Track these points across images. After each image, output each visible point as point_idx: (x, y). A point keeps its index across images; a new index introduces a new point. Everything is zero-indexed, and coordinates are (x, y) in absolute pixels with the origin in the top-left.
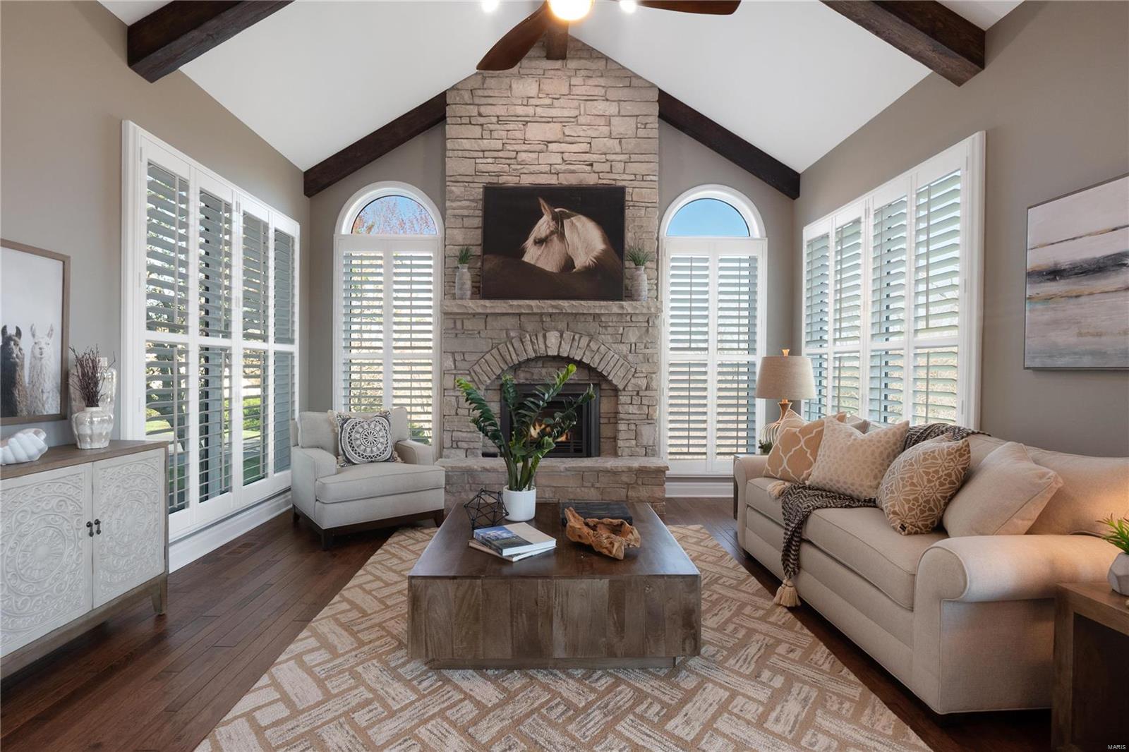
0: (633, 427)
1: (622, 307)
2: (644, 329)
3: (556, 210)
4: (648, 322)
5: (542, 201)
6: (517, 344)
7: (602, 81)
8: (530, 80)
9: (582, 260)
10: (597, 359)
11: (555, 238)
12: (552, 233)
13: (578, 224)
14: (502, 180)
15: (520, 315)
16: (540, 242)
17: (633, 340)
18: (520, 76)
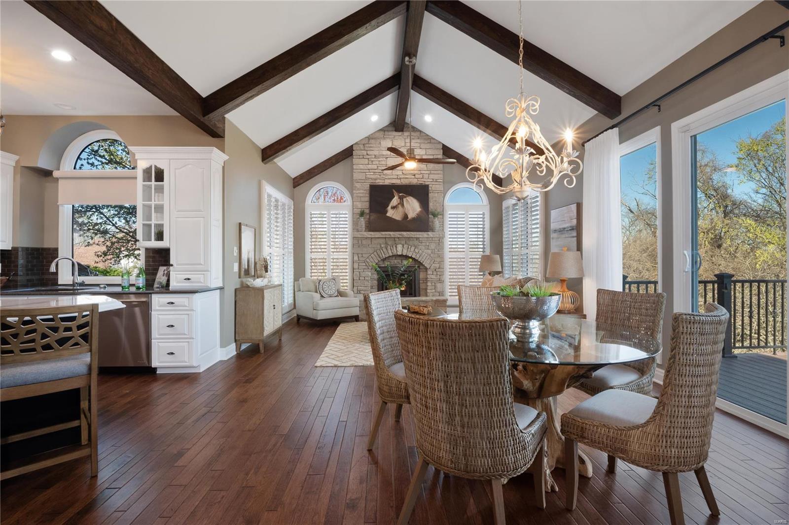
0: (433, 284)
1: (428, 235)
2: (437, 244)
3: (401, 194)
4: (439, 240)
5: (394, 191)
6: (385, 250)
7: (418, 141)
8: (388, 140)
9: (411, 215)
10: (418, 256)
11: (400, 206)
12: (399, 204)
13: (409, 200)
14: (377, 181)
15: (385, 238)
16: (393, 208)
17: (433, 248)
18: (384, 138)
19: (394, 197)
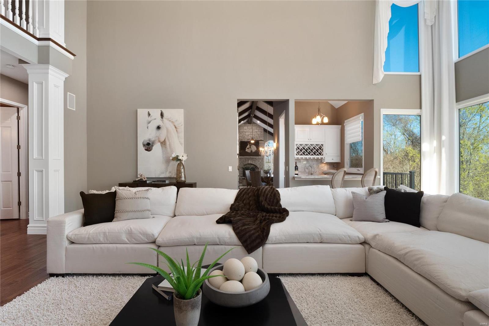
1: (259, 157)
3: (250, 144)
4: (262, 159)
5: (248, 143)
6: (245, 162)
9: (253, 151)
10: (256, 164)
11: (250, 148)
13: (253, 146)
15: (245, 158)
16: (248, 148)
17: (260, 161)
18: (245, 126)
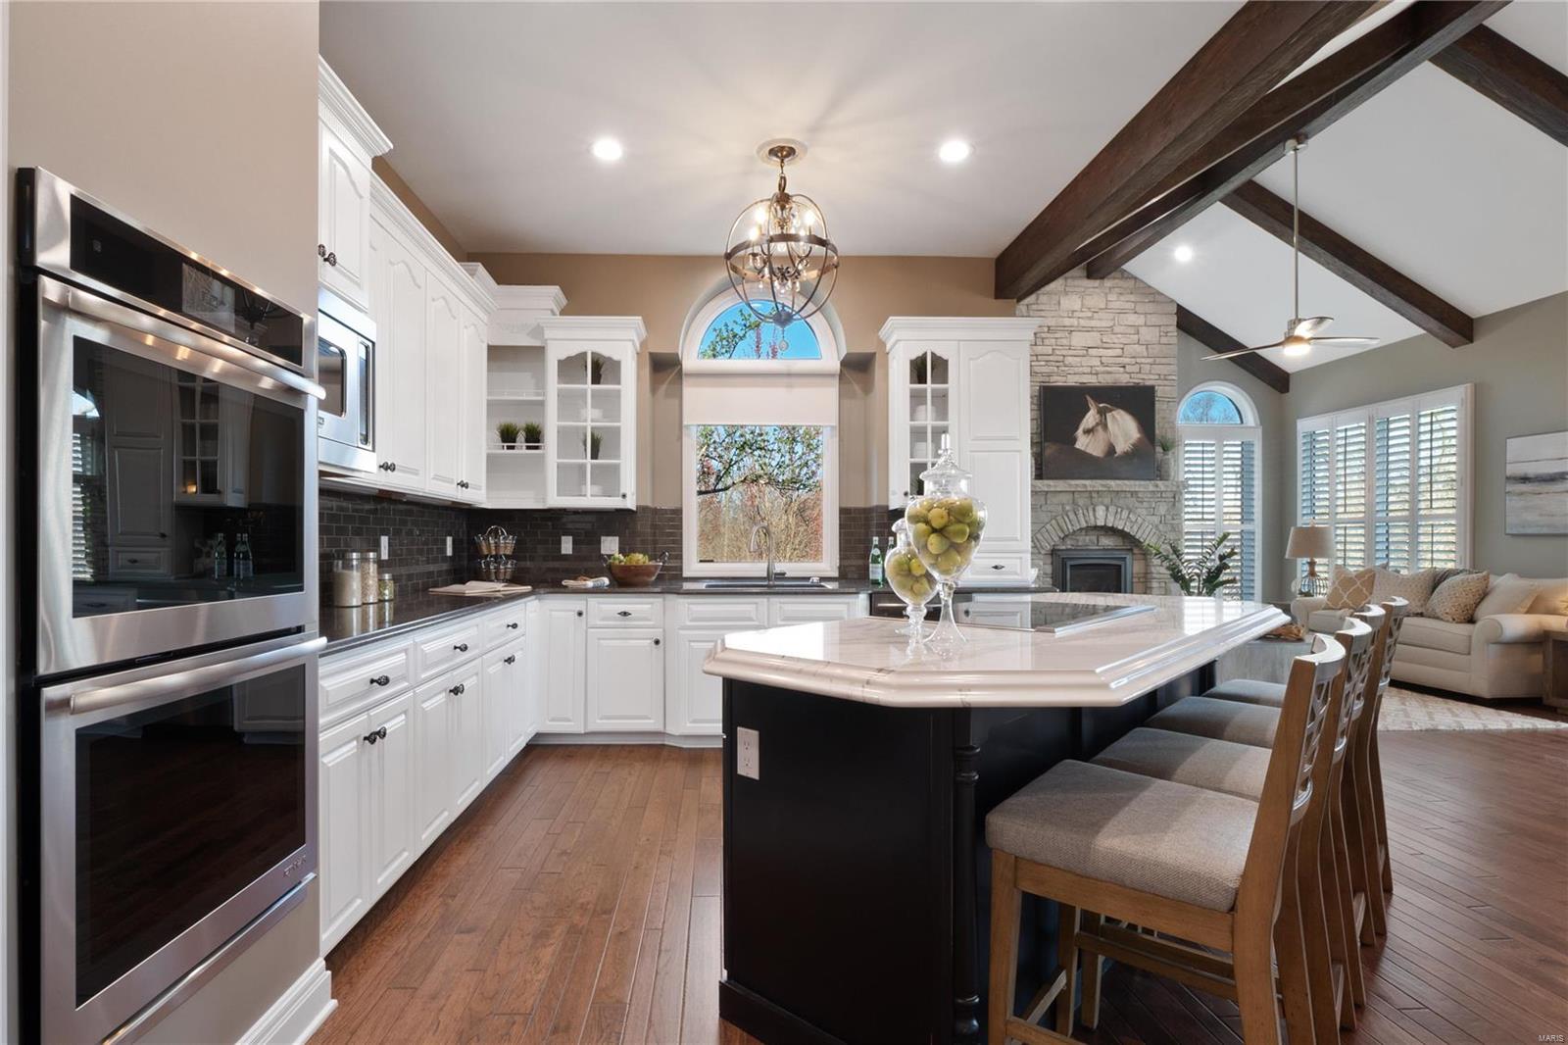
0: (1163, 584)
2: (1171, 504)
3: (1101, 405)
4: (1174, 498)
5: (1088, 398)
6: (1072, 516)
7: (1132, 298)
8: (1074, 297)
9: (1122, 447)
10: (1135, 528)
11: (1099, 428)
12: (1097, 424)
13: (1118, 417)
14: (1053, 379)
15: (1073, 492)
16: (1088, 432)
17: (1163, 513)
19: (1088, 410)
